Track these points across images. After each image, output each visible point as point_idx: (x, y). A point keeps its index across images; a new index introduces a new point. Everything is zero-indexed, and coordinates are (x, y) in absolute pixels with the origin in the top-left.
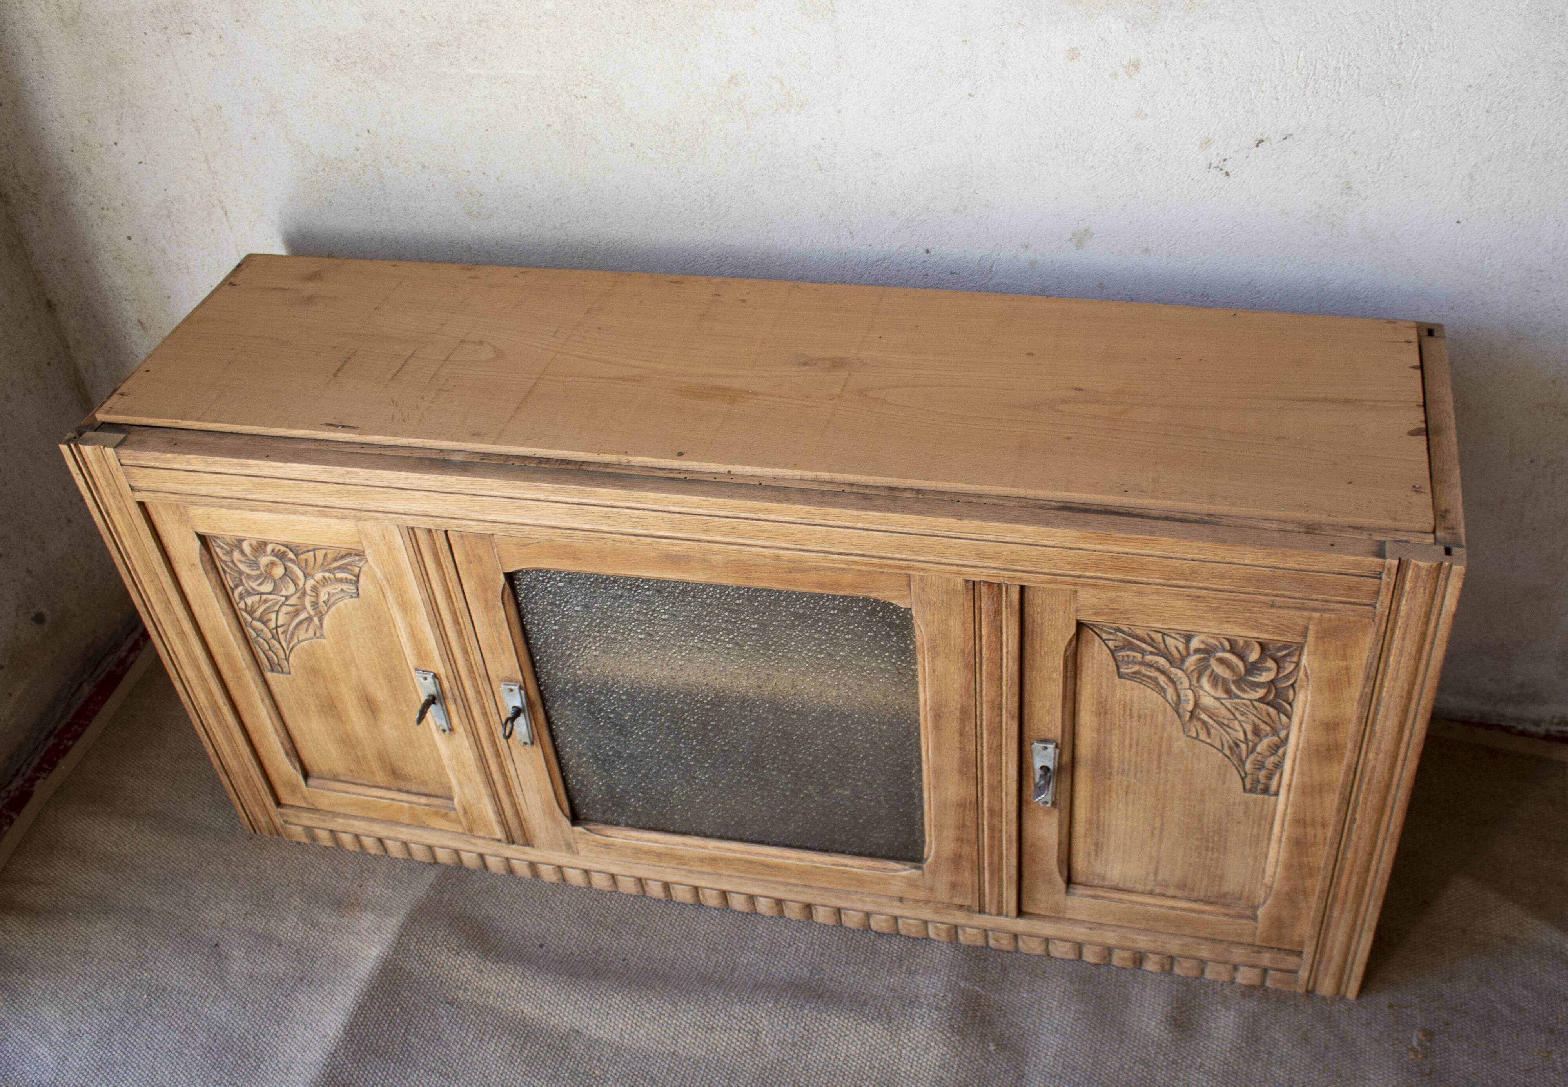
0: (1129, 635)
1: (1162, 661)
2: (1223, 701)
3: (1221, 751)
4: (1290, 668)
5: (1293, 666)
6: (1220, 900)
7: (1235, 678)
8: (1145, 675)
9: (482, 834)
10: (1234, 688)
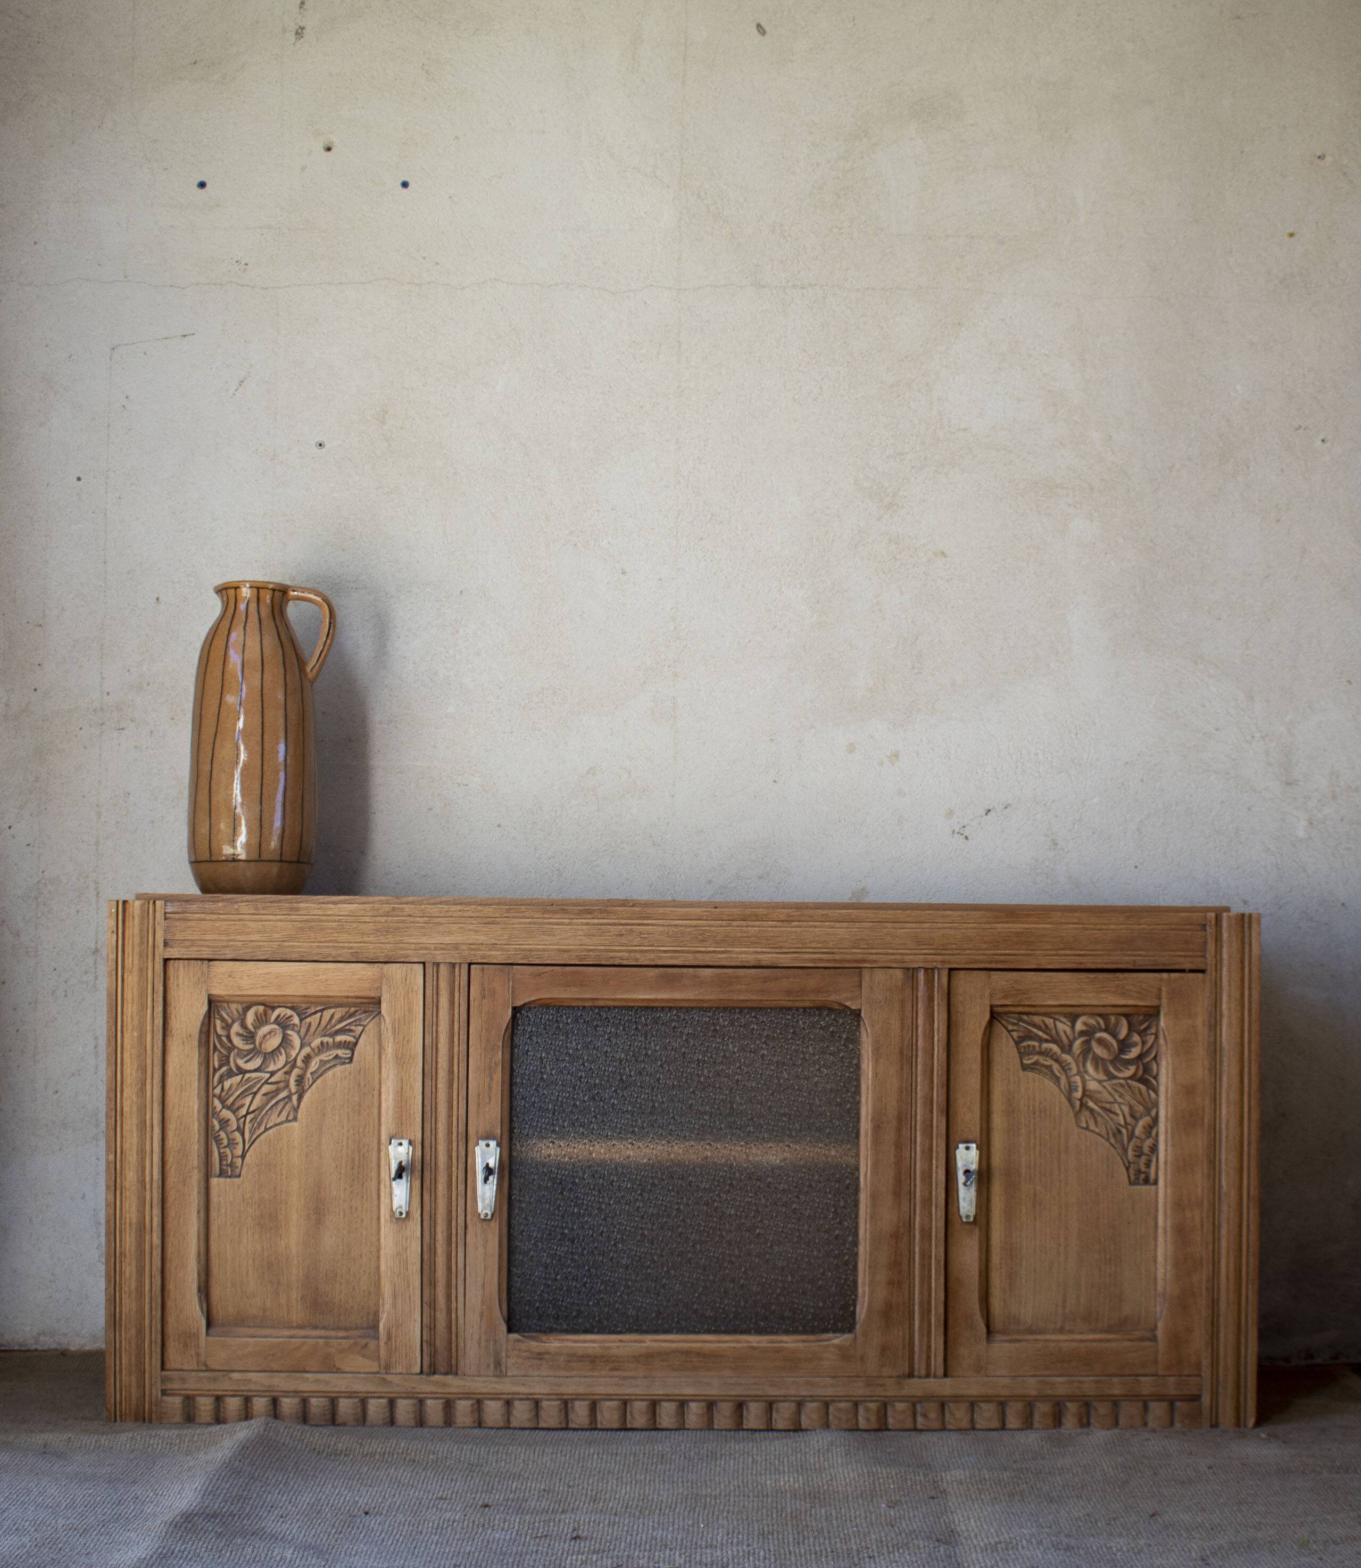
0: (1029, 1024)
1: (1055, 1048)
2: (1105, 1084)
3: (1108, 1140)
4: (1151, 1039)
5: (1153, 1037)
6: (1121, 1326)
7: (1111, 1058)
8: (1043, 1065)
9: (398, 1371)
10: (1111, 1069)
